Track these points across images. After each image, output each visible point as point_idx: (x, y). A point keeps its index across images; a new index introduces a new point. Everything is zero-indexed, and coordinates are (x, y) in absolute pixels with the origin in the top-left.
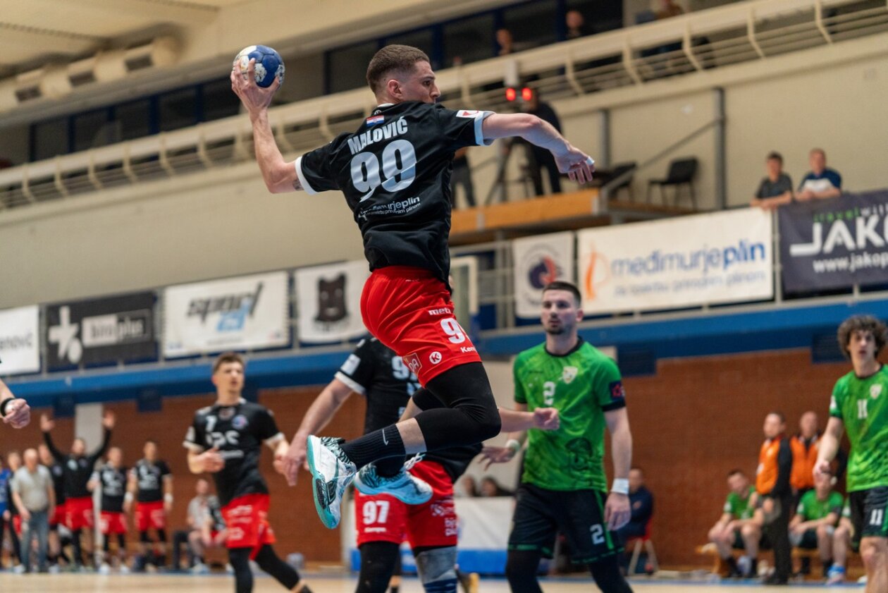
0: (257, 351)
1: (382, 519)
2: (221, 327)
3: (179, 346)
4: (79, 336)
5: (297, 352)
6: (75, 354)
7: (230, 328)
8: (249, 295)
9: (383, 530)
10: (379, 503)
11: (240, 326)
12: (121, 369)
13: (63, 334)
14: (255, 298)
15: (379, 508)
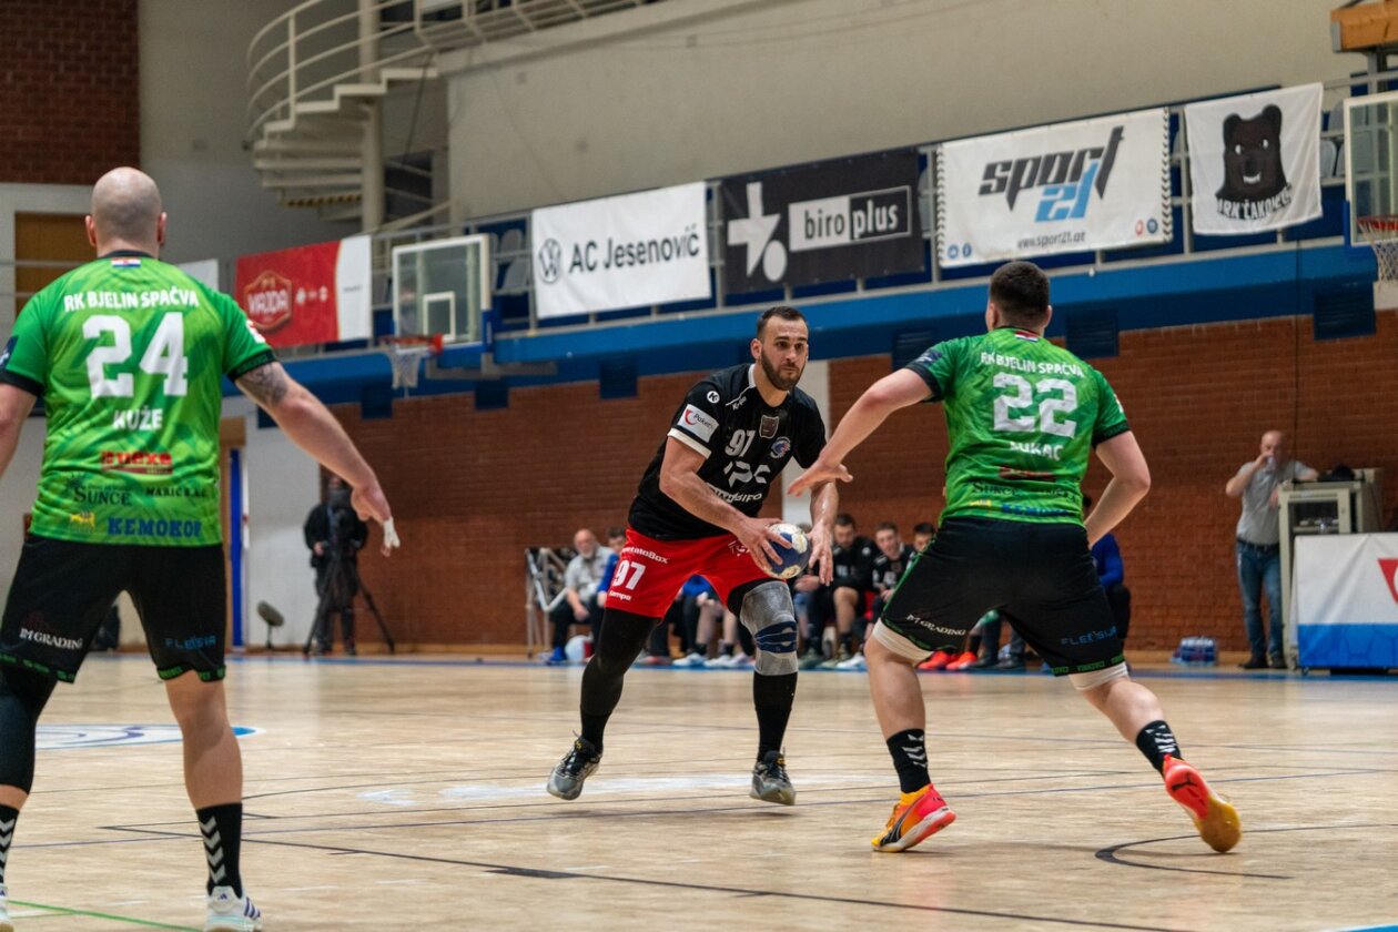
0: (1112, 255)
1: (631, 585)
2: (1043, 213)
3: (968, 251)
4: (781, 234)
5: (1188, 257)
6: (775, 268)
7: (1061, 215)
8: (1096, 153)
9: (628, 598)
10: (634, 565)
11: (1080, 212)
12: (861, 294)
13: (753, 231)
14: (1108, 156)
15: (632, 571)
